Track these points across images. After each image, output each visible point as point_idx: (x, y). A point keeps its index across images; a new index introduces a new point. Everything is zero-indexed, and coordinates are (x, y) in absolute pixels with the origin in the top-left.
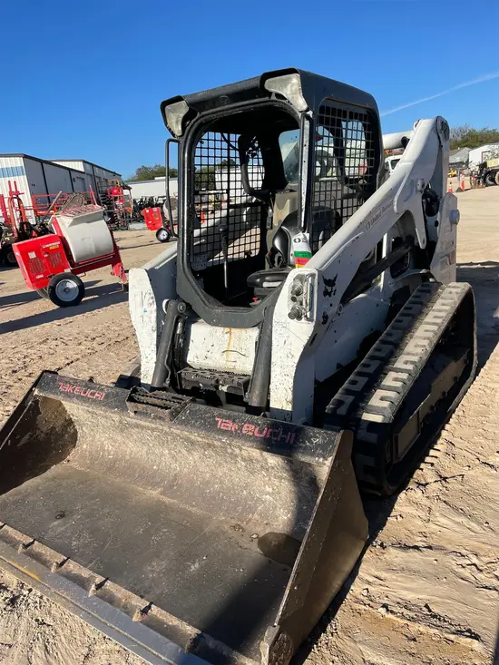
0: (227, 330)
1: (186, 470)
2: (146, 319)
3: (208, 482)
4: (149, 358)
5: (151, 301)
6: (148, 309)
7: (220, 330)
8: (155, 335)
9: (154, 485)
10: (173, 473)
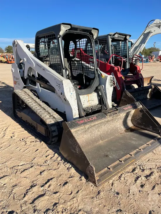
0: (87, 95)
1: (102, 132)
2: (72, 96)
3: (107, 131)
4: (76, 109)
5: (73, 90)
6: (73, 93)
7: (85, 96)
8: (76, 101)
9: (98, 140)
10: (99, 135)
